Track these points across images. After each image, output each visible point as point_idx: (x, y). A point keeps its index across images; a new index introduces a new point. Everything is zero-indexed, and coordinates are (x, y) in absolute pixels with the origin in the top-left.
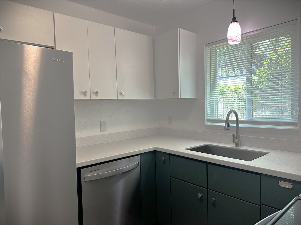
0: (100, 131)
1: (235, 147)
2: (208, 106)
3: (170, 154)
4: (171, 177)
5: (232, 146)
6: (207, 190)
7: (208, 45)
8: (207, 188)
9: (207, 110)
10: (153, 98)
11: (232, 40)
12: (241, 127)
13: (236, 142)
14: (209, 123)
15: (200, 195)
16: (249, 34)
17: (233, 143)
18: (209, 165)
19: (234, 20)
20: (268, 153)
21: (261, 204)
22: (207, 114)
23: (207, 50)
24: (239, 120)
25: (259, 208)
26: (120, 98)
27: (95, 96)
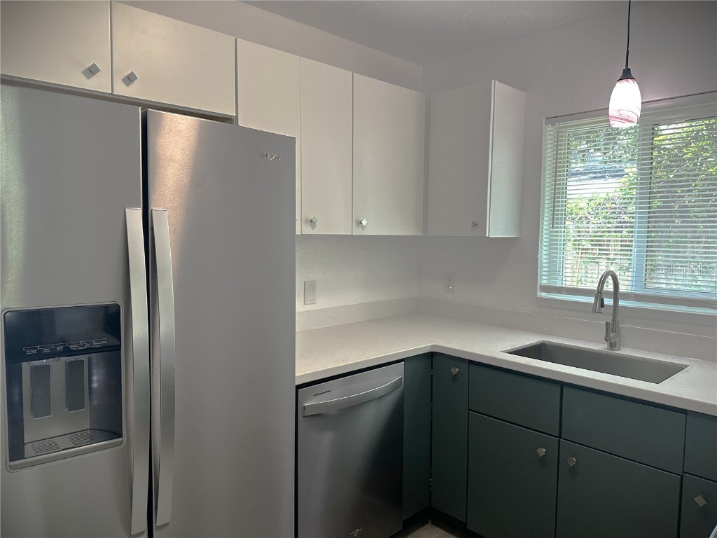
0: (303, 303)
1: (608, 349)
2: (544, 257)
3: (471, 362)
4: (470, 410)
5: (600, 347)
6: (559, 440)
7: (552, 119)
8: (560, 437)
9: (541, 265)
10: (420, 234)
11: (622, 119)
12: (624, 308)
13: (612, 340)
14: (544, 295)
15: (542, 451)
16: (651, 106)
17: (606, 340)
18: (565, 389)
19: (627, 75)
20: (686, 366)
21: (683, 472)
22: (541, 272)
23: (549, 131)
24: (620, 291)
25: (679, 480)
26: (357, 232)
27: (309, 227)
